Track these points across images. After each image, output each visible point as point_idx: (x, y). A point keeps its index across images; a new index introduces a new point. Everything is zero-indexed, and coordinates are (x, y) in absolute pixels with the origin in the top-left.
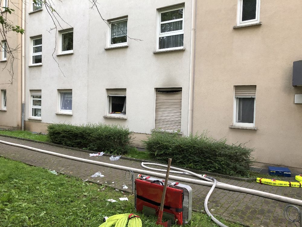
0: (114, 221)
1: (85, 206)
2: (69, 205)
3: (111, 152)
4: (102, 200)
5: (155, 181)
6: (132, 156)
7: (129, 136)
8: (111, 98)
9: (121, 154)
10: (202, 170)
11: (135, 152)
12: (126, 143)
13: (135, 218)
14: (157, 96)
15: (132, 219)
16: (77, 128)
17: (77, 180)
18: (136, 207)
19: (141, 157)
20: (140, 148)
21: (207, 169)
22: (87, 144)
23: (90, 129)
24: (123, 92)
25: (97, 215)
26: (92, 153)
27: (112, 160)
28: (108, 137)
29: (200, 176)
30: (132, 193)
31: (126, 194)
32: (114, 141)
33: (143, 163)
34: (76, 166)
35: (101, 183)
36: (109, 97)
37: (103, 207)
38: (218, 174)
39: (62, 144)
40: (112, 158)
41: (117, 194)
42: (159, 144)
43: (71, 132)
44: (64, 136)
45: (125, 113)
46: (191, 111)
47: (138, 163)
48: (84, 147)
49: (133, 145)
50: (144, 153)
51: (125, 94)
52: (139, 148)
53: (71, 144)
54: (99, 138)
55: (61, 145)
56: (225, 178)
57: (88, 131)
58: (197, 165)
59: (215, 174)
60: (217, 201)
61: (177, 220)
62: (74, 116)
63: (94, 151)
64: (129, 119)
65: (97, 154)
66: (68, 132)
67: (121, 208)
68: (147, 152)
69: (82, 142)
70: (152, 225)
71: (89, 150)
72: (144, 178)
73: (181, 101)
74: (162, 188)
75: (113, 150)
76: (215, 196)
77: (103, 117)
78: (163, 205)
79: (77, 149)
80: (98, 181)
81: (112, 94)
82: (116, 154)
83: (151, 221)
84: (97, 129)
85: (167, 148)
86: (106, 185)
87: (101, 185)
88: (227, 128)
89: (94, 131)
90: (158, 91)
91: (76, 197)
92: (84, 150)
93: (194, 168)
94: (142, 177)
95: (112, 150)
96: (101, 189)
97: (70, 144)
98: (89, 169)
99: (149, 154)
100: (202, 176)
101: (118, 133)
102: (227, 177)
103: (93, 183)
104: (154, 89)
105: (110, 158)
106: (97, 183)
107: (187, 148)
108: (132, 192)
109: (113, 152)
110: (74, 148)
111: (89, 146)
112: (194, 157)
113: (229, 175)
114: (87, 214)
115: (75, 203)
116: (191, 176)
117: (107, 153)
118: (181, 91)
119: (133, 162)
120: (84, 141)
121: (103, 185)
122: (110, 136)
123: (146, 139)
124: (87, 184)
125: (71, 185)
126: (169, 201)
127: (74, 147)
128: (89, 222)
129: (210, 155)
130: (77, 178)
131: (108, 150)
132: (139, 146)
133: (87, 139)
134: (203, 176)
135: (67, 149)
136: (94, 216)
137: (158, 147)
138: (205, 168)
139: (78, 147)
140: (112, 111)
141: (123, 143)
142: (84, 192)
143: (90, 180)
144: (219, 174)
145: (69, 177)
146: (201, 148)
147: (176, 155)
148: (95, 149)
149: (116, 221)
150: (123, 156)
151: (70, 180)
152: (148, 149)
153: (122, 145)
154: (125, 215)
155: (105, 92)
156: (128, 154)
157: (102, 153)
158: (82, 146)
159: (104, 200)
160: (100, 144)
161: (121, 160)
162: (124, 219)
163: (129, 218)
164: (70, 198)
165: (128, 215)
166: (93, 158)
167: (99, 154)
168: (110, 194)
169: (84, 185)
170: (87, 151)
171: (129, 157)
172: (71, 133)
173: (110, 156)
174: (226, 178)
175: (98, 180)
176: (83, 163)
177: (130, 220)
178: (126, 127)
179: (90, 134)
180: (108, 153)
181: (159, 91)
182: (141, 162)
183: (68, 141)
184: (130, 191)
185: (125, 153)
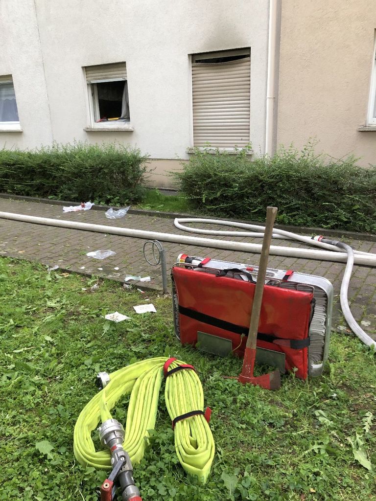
0: (127, 385)
1: (48, 338)
2: (7, 339)
3: (108, 202)
4: (93, 317)
5: (226, 271)
6: (152, 207)
7: (142, 166)
8: (96, 88)
9: (128, 204)
10: (308, 226)
11: (158, 199)
12: (137, 182)
13: (182, 373)
14: (194, 72)
15: (174, 375)
16: (30, 156)
17: (34, 268)
18: (178, 333)
19: (171, 207)
20: (166, 190)
21: (318, 223)
22: (57, 187)
23: (58, 157)
24: (120, 72)
25: (79, 366)
26: (68, 205)
27: (110, 218)
28: (96, 171)
29: (307, 238)
30: (162, 293)
31: (149, 296)
32: (112, 177)
33: (176, 221)
34: (34, 234)
35: (89, 272)
36: (92, 85)
37: (95, 337)
38: (343, 232)
39: (5, 191)
40: (110, 213)
41: (128, 297)
42: (209, 176)
43: (19, 164)
44: (6, 174)
45: (128, 118)
46: (272, 100)
47: (167, 220)
48: (50, 194)
49: (151, 184)
50: (176, 200)
51: (124, 75)
52: (163, 190)
53: (24, 190)
54: (79, 173)
55: (5, 194)
56: (361, 240)
57: (54, 160)
58: (294, 215)
59: (338, 231)
60: (368, 298)
61: (296, 369)
62: (26, 132)
63: (70, 201)
64: (137, 130)
65: (79, 208)
66: (14, 165)
67: (141, 336)
68: (183, 197)
69: (44, 185)
70: (230, 388)
71: (61, 199)
72: (196, 263)
73: (250, 81)
74: (250, 290)
75: (112, 197)
76: (358, 286)
77: (84, 130)
78: (253, 333)
79: (38, 199)
80: (83, 268)
81: (96, 79)
82: (118, 205)
83: (225, 375)
84: (72, 156)
85: (227, 184)
86: (101, 275)
87: (90, 276)
88: (354, 133)
89: (67, 160)
90: (197, 62)
91: (27, 313)
92: (51, 200)
93: (289, 223)
94: (188, 260)
95: (109, 197)
96: (89, 286)
97: (21, 191)
98: (62, 241)
99: (188, 199)
100: (313, 238)
101: (118, 160)
102: (365, 237)
103: (70, 272)
104: (187, 57)
105: (106, 213)
106: (79, 274)
107: (272, 180)
108: (162, 289)
109: (112, 201)
110: (31, 198)
111: (61, 192)
112: (288, 199)
113: (370, 232)
114: (54, 363)
115: (25, 332)
116: (286, 240)
117: (99, 203)
118: (249, 56)
119: (155, 218)
120: (48, 182)
121: (93, 275)
122: (101, 168)
123: (180, 169)
124: (57, 276)
125: (19, 284)
126: (270, 321)
127: (31, 195)
128: (60, 390)
129: (327, 193)
130: (34, 265)
131: (100, 197)
132: (162, 185)
133: (55, 177)
134: (316, 240)
135: (18, 201)
136: (73, 366)
137: (207, 184)
138: (315, 221)
139: (40, 195)
140: (102, 117)
141: (131, 181)
142: (49, 298)
143: (64, 267)
144: (348, 233)
145: (16, 262)
146: (305, 178)
147: (248, 198)
148: (73, 196)
149: (131, 382)
150: (134, 208)
151: (17, 268)
152: (184, 190)
153: (130, 185)
154: (154, 363)
155: (80, 73)
156: (144, 204)
157: (89, 205)
158: (47, 192)
159: (98, 316)
160: (83, 187)
161: (130, 216)
162: (152, 374)
163: (166, 374)
164: (11, 320)
165: (161, 362)
166: (71, 216)
167: (83, 206)
168: (110, 297)
169: (50, 279)
170: (57, 201)
171: (147, 209)
172: (20, 168)
173: (106, 209)
174: (363, 240)
175: (82, 265)
176: (50, 227)
177: (168, 379)
178: (133, 147)
179: (59, 165)
180: (101, 203)
181: (199, 60)
182: (174, 217)
183: (17, 184)
184: (157, 288)
185: (136, 201)
